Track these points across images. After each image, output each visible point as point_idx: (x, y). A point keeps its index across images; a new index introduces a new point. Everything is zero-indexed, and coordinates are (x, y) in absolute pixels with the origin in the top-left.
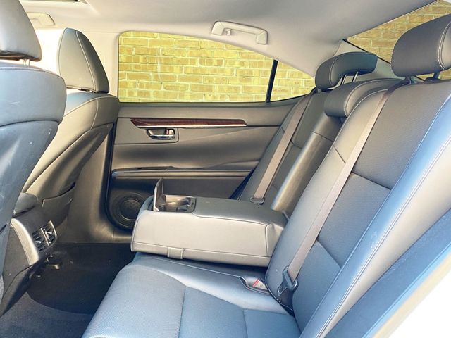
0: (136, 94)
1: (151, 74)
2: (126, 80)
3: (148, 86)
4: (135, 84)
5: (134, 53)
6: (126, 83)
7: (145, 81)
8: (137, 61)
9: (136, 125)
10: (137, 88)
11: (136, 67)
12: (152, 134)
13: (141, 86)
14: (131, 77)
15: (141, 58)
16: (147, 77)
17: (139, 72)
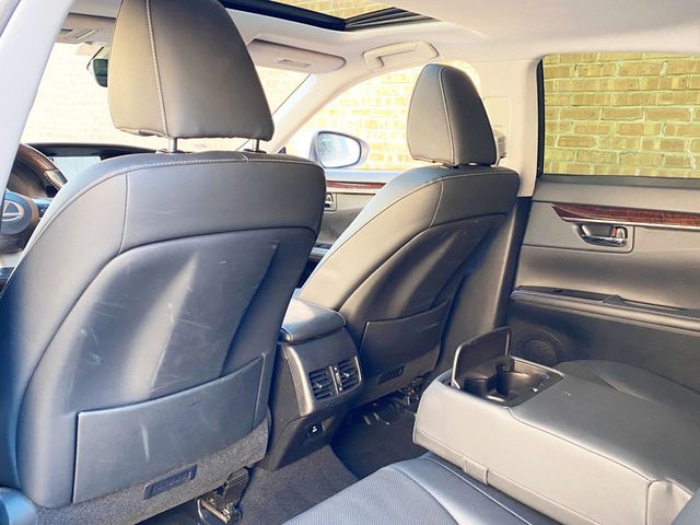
0: (657, 146)
1: (692, 109)
2: (643, 120)
3: (683, 131)
4: (657, 128)
5: (662, 72)
6: (642, 126)
7: (677, 122)
8: (667, 86)
9: (560, 215)
10: (661, 136)
11: (664, 98)
12: (587, 233)
13: (670, 130)
14: (653, 115)
15: (675, 81)
16: (683, 115)
17: (669, 105)
